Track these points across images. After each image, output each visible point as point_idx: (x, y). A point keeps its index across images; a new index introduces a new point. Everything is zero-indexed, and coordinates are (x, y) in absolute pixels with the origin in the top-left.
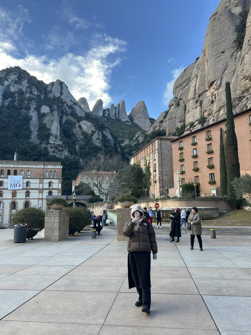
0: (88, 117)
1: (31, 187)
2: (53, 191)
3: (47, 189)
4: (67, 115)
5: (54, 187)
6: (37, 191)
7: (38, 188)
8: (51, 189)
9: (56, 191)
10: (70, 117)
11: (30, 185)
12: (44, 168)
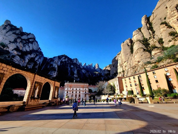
0: (84, 68)
2: (86, 91)
4: (78, 68)
9: (87, 91)
10: (79, 68)
12: (84, 85)
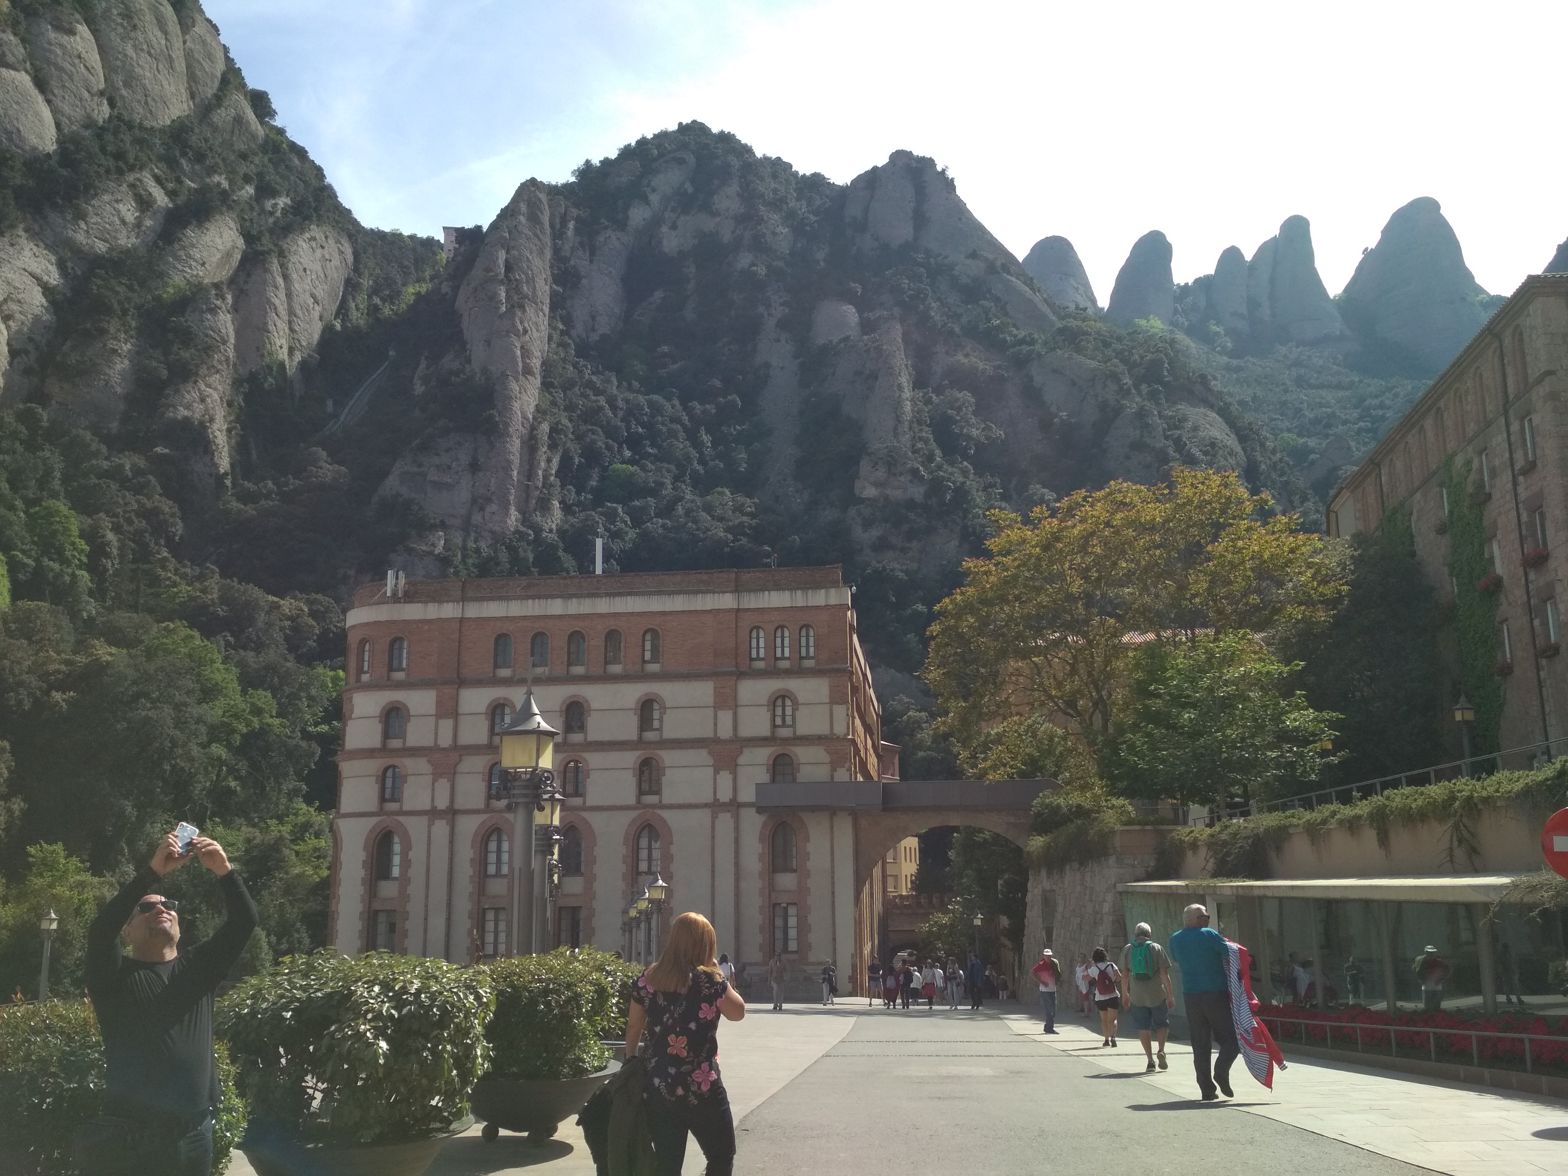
1: (669, 733)
3: (763, 741)
5: (803, 729)
6: (701, 756)
7: (709, 734)
8: (785, 741)
9: (821, 755)
11: (661, 720)
12: (738, 610)
